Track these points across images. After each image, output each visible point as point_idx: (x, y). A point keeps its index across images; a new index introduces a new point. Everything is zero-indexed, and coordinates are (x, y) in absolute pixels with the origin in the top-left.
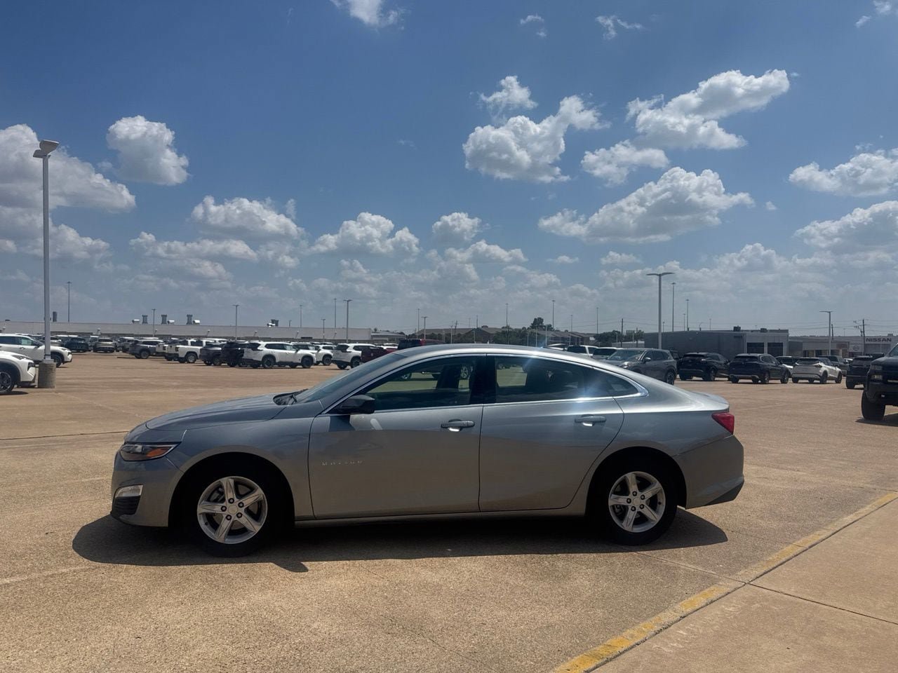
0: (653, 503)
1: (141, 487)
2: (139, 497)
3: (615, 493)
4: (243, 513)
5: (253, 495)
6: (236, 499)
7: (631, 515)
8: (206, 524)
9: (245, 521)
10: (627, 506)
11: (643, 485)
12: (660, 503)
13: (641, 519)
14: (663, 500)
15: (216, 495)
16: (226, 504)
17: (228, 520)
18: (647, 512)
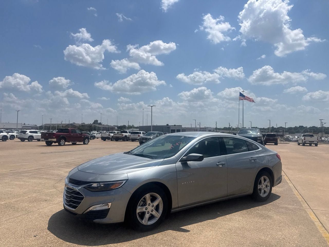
0: (267, 186)
1: (110, 204)
2: (109, 209)
3: (259, 184)
4: (154, 210)
5: (158, 201)
6: (151, 204)
7: (263, 191)
8: (139, 217)
9: (154, 213)
10: (261, 188)
11: (265, 180)
12: (268, 186)
13: (265, 192)
14: (269, 184)
15: (142, 203)
16: (147, 206)
17: (148, 214)
18: (266, 189)
